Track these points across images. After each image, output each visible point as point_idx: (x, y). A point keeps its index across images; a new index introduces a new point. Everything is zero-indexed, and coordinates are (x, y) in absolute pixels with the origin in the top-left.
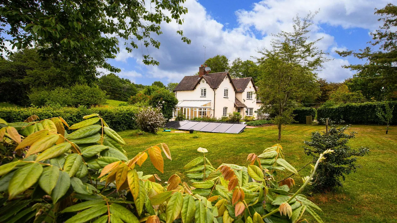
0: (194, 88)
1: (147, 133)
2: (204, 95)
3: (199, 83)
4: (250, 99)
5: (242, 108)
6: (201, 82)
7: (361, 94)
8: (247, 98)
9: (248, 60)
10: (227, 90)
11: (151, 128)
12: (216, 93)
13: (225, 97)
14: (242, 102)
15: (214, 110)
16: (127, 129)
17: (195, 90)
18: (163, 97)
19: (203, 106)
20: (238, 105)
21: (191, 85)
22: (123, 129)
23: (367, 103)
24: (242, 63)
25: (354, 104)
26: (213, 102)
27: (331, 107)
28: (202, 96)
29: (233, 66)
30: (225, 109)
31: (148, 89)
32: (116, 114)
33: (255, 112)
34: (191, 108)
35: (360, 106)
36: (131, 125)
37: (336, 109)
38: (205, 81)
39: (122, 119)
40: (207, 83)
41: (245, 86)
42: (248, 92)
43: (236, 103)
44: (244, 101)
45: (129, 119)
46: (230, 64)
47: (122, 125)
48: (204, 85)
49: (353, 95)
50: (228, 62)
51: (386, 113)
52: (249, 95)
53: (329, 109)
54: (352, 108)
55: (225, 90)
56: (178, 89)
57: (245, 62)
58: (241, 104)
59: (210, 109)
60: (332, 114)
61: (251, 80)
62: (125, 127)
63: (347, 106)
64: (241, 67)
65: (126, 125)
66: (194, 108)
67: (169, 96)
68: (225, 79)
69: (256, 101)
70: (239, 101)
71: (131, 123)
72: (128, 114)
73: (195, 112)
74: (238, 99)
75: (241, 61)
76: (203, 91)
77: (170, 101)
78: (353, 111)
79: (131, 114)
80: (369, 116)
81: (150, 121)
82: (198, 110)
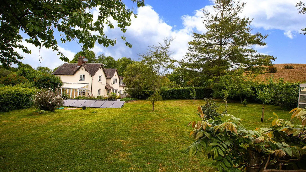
0: (74, 74)
1: (47, 112)
2: (83, 79)
3: (78, 69)
4: (116, 83)
5: (110, 89)
6: (81, 70)
7: (175, 83)
8: (114, 82)
9: (109, 56)
10: (101, 77)
11: (51, 107)
12: (93, 78)
13: (99, 81)
14: (111, 85)
15: (91, 91)
16: (15, 109)
17: (75, 76)
18: (50, 80)
19: (83, 87)
20: (108, 87)
21: (71, 71)
22: (10, 110)
23: (181, 88)
24: (105, 58)
25: (176, 88)
26: (90, 85)
27: (165, 90)
28: (81, 80)
29: (98, 59)
30: (99, 90)
31: (23, 71)
32: (4, 95)
33: (118, 92)
34: (72, 89)
35: (179, 89)
36: (19, 105)
37: (168, 91)
38: (84, 68)
39: (11, 100)
40: (86, 70)
41: (112, 75)
42: (114, 79)
43: (107, 86)
44: (112, 84)
45: (18, 99)
46: (97, 58)
47: (10, 105)
48: (82, 71)
49: (172, 83)
50: (95, 56)
51: (193, 93)
52: (115, 80)
53: (164, 91)
54: (175, 90)
55: (99, 76)
56: (58, 73)
57: (107, 57)
58: (110, 87)
59: (88, 90)
60: (166, 93)
61: (117, 71)
62: (14, 107)
63: (173, 90)
64: (105, 60)
65: (14, 106)
66: (75, 90)
67: (55, 79)
68: (99, 69)
69: (119, 85)
70: (108, 85)
71: (21, 103)
72: (17, 94)
73: (76, 93)
74: (107, 83)
75: (105, 57)
76: (82, 76)
77: (56, 83)
78: (176, 92)
79: (21, 95)
80: (183, 95)
81: (50, 101)
82: (78, 91)
